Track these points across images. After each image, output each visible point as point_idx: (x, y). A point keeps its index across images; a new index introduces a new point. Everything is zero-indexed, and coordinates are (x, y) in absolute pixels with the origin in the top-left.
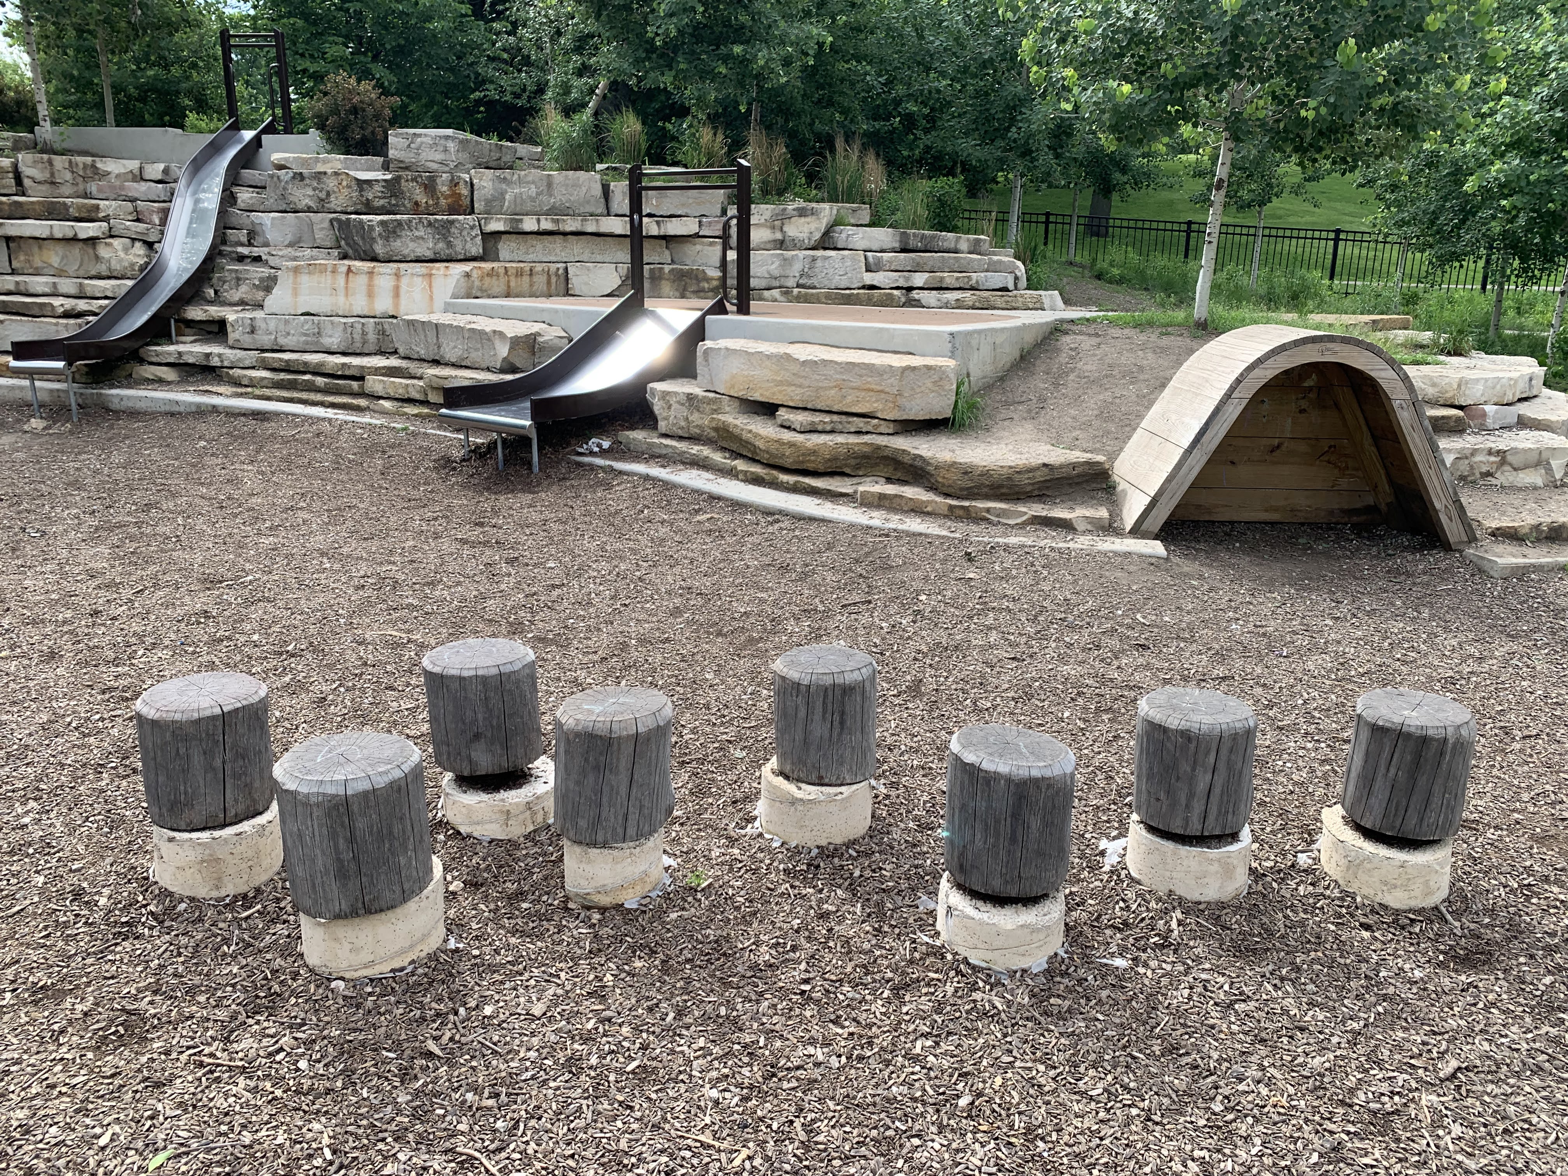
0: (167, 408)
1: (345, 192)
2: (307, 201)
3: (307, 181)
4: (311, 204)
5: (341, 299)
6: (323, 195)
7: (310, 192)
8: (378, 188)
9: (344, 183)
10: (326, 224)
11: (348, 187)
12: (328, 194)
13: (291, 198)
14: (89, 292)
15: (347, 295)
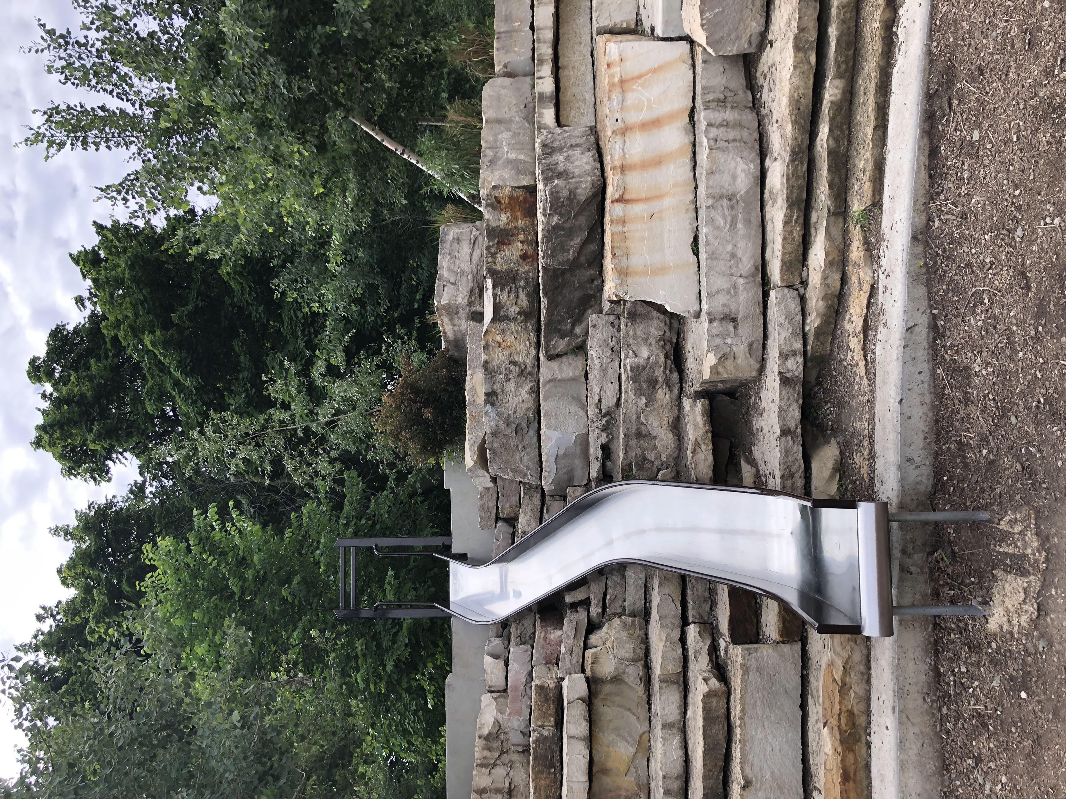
0: (922, 354)
1: (510, 339)
2: (524, 393)
3: (497, 387)
4: (528, 386)
5: (668, 202)
6: (515, 371)
7: (512, 386)
8: (504, 296)
9: (499, 338)
10: (554, 365)
11: (503, 333)
12: (514, 363)
13: (520, 413)
14: (674, 667)
15: (659, 197)
